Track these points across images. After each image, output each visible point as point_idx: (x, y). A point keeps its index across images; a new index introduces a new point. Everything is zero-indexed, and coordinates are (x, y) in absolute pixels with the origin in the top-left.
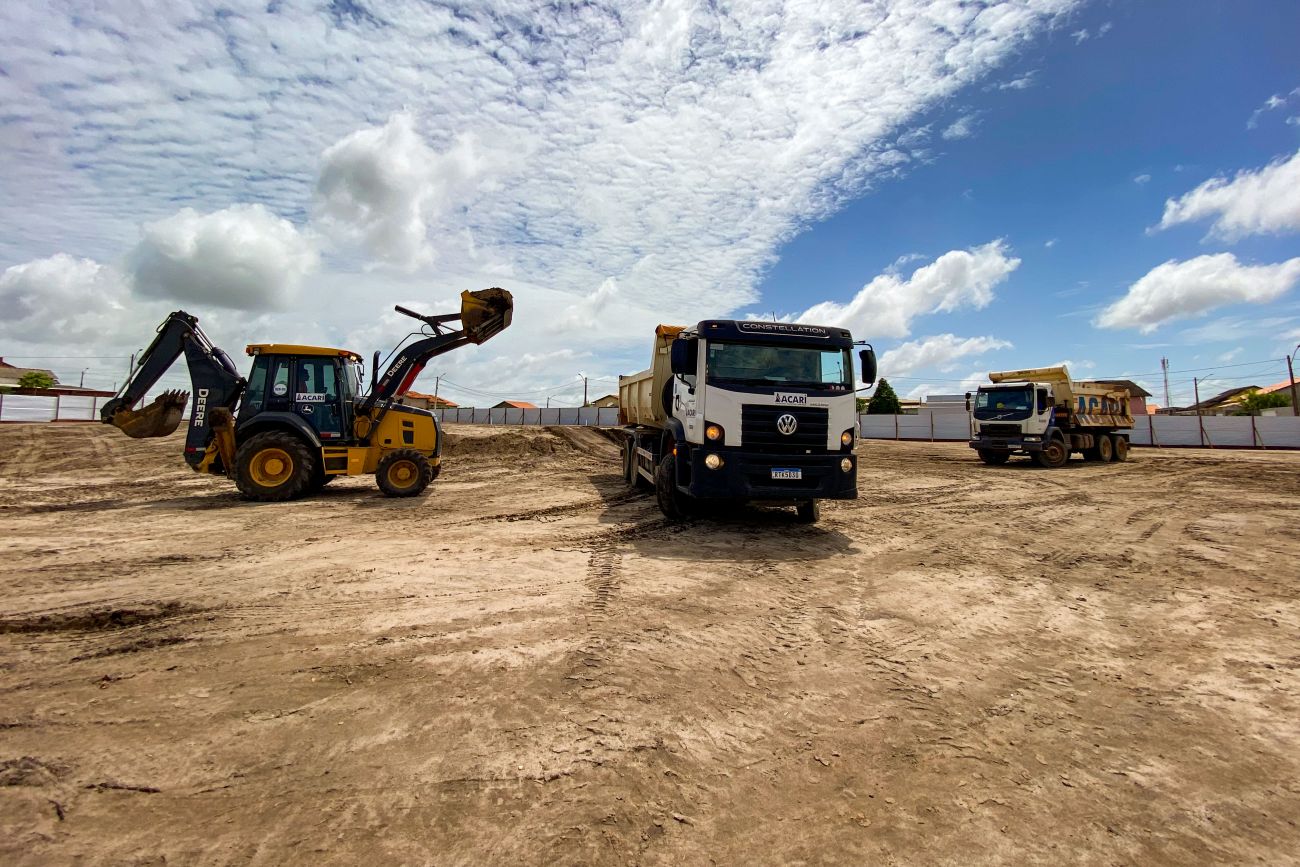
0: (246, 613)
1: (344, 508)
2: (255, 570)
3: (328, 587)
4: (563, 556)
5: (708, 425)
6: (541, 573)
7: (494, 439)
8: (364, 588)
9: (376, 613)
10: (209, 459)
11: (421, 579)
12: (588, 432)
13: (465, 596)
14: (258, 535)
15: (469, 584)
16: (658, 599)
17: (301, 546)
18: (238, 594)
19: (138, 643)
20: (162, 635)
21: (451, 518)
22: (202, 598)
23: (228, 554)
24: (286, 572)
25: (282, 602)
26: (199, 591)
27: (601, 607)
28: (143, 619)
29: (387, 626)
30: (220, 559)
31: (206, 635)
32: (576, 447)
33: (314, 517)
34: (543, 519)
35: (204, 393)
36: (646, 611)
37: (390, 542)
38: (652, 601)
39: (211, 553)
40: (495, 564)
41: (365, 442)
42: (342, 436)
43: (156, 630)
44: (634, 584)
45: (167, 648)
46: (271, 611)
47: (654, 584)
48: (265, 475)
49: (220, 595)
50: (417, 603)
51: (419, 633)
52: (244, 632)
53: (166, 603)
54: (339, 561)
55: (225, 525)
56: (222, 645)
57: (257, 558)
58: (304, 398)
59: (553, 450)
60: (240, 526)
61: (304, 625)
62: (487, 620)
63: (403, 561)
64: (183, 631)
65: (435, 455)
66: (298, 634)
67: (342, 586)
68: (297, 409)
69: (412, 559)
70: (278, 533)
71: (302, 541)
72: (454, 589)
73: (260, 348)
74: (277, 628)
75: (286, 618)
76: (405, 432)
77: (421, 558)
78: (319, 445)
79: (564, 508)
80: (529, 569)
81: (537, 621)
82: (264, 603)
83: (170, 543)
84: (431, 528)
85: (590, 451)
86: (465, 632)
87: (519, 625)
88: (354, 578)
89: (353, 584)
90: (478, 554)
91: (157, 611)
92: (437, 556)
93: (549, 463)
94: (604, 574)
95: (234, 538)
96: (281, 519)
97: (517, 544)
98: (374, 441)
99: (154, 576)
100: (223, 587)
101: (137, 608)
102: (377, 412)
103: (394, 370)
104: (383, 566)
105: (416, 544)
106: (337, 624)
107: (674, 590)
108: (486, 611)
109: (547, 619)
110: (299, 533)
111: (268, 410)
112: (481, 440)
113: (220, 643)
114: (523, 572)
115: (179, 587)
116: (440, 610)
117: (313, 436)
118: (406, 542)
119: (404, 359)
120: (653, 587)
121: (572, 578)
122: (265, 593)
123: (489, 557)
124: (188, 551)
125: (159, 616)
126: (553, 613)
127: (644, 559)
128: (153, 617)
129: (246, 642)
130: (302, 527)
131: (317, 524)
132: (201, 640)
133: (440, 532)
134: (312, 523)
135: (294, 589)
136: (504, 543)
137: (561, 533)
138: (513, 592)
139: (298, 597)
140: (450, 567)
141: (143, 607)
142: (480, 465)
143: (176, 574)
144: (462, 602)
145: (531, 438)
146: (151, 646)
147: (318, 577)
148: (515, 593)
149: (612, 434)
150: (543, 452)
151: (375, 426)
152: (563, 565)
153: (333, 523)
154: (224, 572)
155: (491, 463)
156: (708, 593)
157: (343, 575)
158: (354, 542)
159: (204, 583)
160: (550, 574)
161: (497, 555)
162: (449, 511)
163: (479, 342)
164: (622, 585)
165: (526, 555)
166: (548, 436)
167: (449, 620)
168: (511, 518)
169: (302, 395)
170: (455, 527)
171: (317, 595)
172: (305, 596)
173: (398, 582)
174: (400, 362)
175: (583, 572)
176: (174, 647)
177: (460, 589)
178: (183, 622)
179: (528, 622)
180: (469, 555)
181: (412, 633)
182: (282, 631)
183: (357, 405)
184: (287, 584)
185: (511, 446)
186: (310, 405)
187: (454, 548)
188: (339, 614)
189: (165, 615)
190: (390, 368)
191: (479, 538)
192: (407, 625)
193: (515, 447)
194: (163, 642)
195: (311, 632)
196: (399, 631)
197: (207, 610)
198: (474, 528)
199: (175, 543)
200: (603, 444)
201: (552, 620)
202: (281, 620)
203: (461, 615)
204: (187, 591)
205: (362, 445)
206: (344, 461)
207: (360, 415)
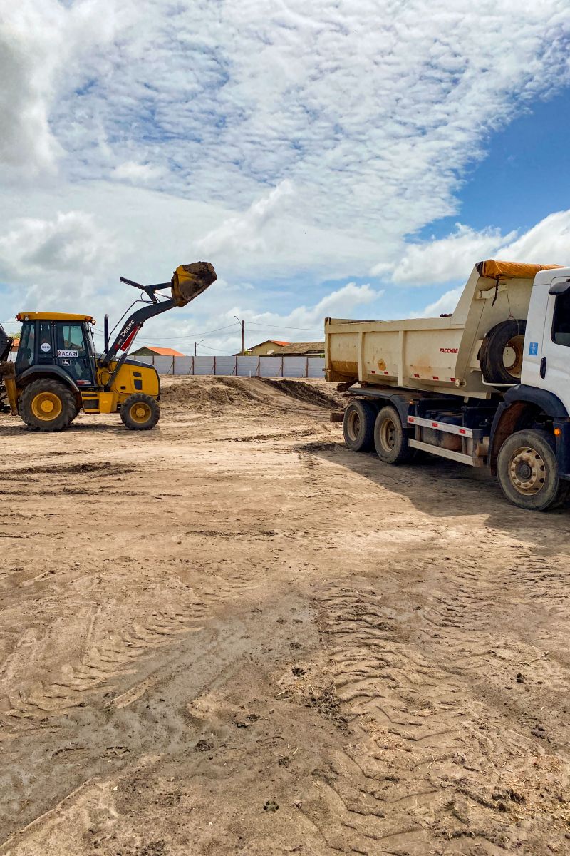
7: (173, 389)
11: (212, 459)
20: (121, 470)
27: (312, 469)
42: (92, 384)
58: (63, 354)
59: (231, 399)
68: (58, 362)
73: (29, 315)
76: (135, 381)
79: (269, 437)
90: (231, 453)
92: (209, 453)
93: (232, 410)
94: (309, 461)
97: (251, 450)
98: (113, 387)
101: (90, 464)
103: (125, 332)
105: (190, 449)
108: (257, 468)
109: (287, 470)
117: (73, 383)
119: (132, 322)
121: (292, 461)
123: (239, 454)
125: (103, 467)
136: (243, 449)
137: (274, 447)
142: (174, 411)
149: (283, 386)
150: (222, 402)
151: (113, 376)
152: (284, 458)
155: (182, 410)
160: (279, 460)
161: (243, 454)
163: (181, 306)
166: (222, 387)
168: (236, 440)
169: (61, 352)
174: (130, 325)
180: (227, 453)
185: (191, 396)
186: (68, 359)
187: (214, 451)
190: (123, 330)
191: (224, 447)
193: (195, 397)
198: (216, 444)
200: (275, 395)
205: (106, 391)
206: (97, 402)
207: (101, 368)
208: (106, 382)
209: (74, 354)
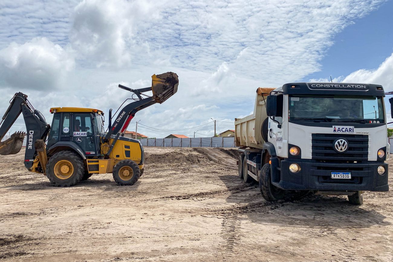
0: (53, 241)
1: (94, 190)
2: (56, 220)
3: (89, 230)
4: (208, 220)
5: (290, 146)
6: (196, 229)
7: (167, 155)
8: (107, 231)
9: (113, 245)
10: (35, 165)
11: (134, 229)
12: (218, 151)
13: (157, 238)
14: (56, 203)
15: (158, 232)
16: (263, 246)
17: (75, 209)
18: (49, 232)
19: (6, 254)
20: (16, 251)
21: (147, 197)
22: (33, 233)
23: (43, 212)
24: (70, 222)
25: (69, 237)
26: (31, 230)
27: (230, 249)
28: (8, 242)
29: (119, 252)
30: (39, 215)
31: (36, 252)
32: (211, 160)
33: (81, 195)
34: (195, 199)
35: (32, 133)
36: (256, 252)
37: (117, 209)
38: (260, 247)
39: (36, 212)
40: (171, 222)
41: (107, 157)
42: (96, 154)
43: (14, 248)
44: (249, 237)
45: (18, 257)
46: (64, 241)
47: (260, 237)
48: (61, 173)
49: (41, 232)
50: (133, 241)
51: (135, 256)
52: (52, 251)
53: (17, 235)
54: (94, 218)
55: (41, 198)
56: (43, 257)
57: (56, 215)
58: (77, 134)
59: (198, 161)
60: (47, 199)
61: (80, 249)
62: (169, 252)
63: (125, 219)
64: (26, 249)
65: (141, 163)
66: (77, 253)
67: (96, 230)
68: (74, 139)
69: (129, 218)
70: (64, 203)
71: (76, 207)
72: (151, 234)
73: (56, 109)
74: (67, 250)
75: (71, 245)
76: (126, 151)
77: (133, 217)
78: (85, 158)
79: (206, 193)
80: (189, 226)
81: (195, 254)
82: (61, 237)
83: (17, 206)
84: (137, 202)
85: (219, 162)
86: (158, 257)
87: (186, 256)
88: (102, 227)
89: (101, 229)
90: (162, 217)
91: (14, 239)
92: (142, 217)
93: (196, 168)
94: (231, 231)
95: (45, 205)
96: (66, 196)
97: (182, 212)
98: (111, 156)
99: (11, 222)
100: (42, 228)
101: (4, 237)
102: (112, 141)
103: (119, 119)
104: (115, 221)
105: (131, 210)
106: (95, 249)
107: (272, 242)
108: (168, 247)
109: (201, 254)
110: (74, 203)
111: (61, 141)
112: (160, 155)
113: (42, 255)
114: (186, 227)
115: (22, 228)
116: (145, 245)
117: (82, 154)
118: (126, 209)
119: (124, 113)
120: (260, 240)
121: (213, 232)
122: (61, 232)
123: (168, 219)
124: (25, 210)
125: (14, 242)
126: (204, 250)
127: (254, 224)
128: (12, 242)
129: (54, 256)
130: (75, 200)
131: (82, 199)
132: (34, 254)
133: (142, 204)
134: (80, 198)
135: (74, 231)
136: (176, 211)
137: (206, 207)
138: (181, 238)
139: (76, 235)
140: (148, 223)
141: (7, 237)
142: (161, 169)
143: (21, 222)
144: (156, 241)
145: (186, 154)
146: (12, 256)
147: (85, 225)
148: (183, 239)
149: (231, 152)
150: (193, 162)
151: (111, 148)
152: (208, 225)
153: (90, 198)
154: (42, 221)
155: (166, 168)
156: (293, 244)
157: (97, 225)
158: (101, 208)
159: (33, 226)
160: (201, 229)
161: (172, 218)
162: (146, 193)
163: (161, 103)
164: (241, 237)
165: (187, 218)
166: (195, 153)
167: (149, 251)
168: (178, 198)
169: (76, 133)
170: (150, 202)
171: (85, 234)
172: (79, 234)
173: (123, 230)
174: (123, 114)
175: (219, 229)
176: (22, 257)
177: (154, 234)
178: (25, 245)
179: (191, 254)
180: (158, 217)
181: (131, 256)
182: (70, 251)
183: (102, 137)
184: (71, 228)
185: (176, 159)
186: (81, 138)
187: (149, 213)
188: (96, 244)
189: (17, 241)
190: (118, 118)
191: (162, 208)
192: (129, 252)
193: (178, 159)
194: (17, 254)
195: (83, 253)
196: (126, 254)
197: (36, 239)
198: (159, 203)
199: (19, 206)
200: (226, 158)
201: (204, 254)
202: (69, 246)
203: (155, 248)
204: (26, 229)
205: (105, 158)
206: (97, 166)
207: (104, 143)
208: (106, 152)
209: (84, 134)
